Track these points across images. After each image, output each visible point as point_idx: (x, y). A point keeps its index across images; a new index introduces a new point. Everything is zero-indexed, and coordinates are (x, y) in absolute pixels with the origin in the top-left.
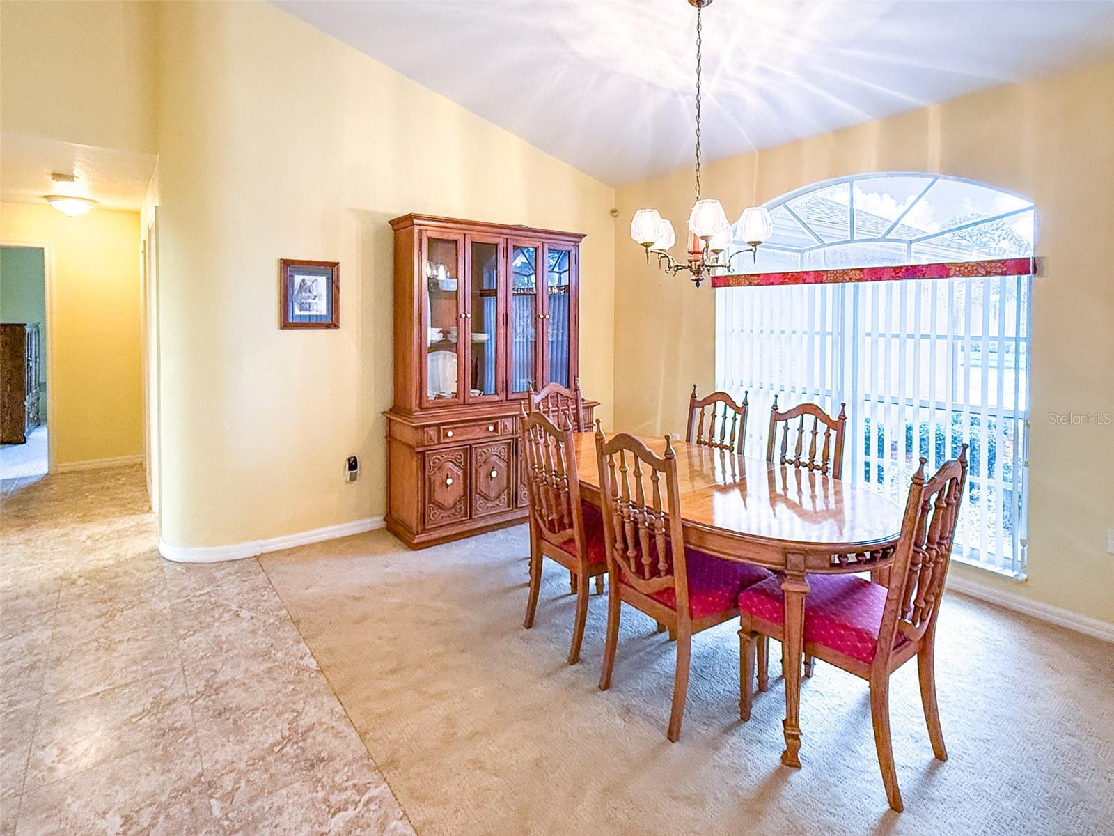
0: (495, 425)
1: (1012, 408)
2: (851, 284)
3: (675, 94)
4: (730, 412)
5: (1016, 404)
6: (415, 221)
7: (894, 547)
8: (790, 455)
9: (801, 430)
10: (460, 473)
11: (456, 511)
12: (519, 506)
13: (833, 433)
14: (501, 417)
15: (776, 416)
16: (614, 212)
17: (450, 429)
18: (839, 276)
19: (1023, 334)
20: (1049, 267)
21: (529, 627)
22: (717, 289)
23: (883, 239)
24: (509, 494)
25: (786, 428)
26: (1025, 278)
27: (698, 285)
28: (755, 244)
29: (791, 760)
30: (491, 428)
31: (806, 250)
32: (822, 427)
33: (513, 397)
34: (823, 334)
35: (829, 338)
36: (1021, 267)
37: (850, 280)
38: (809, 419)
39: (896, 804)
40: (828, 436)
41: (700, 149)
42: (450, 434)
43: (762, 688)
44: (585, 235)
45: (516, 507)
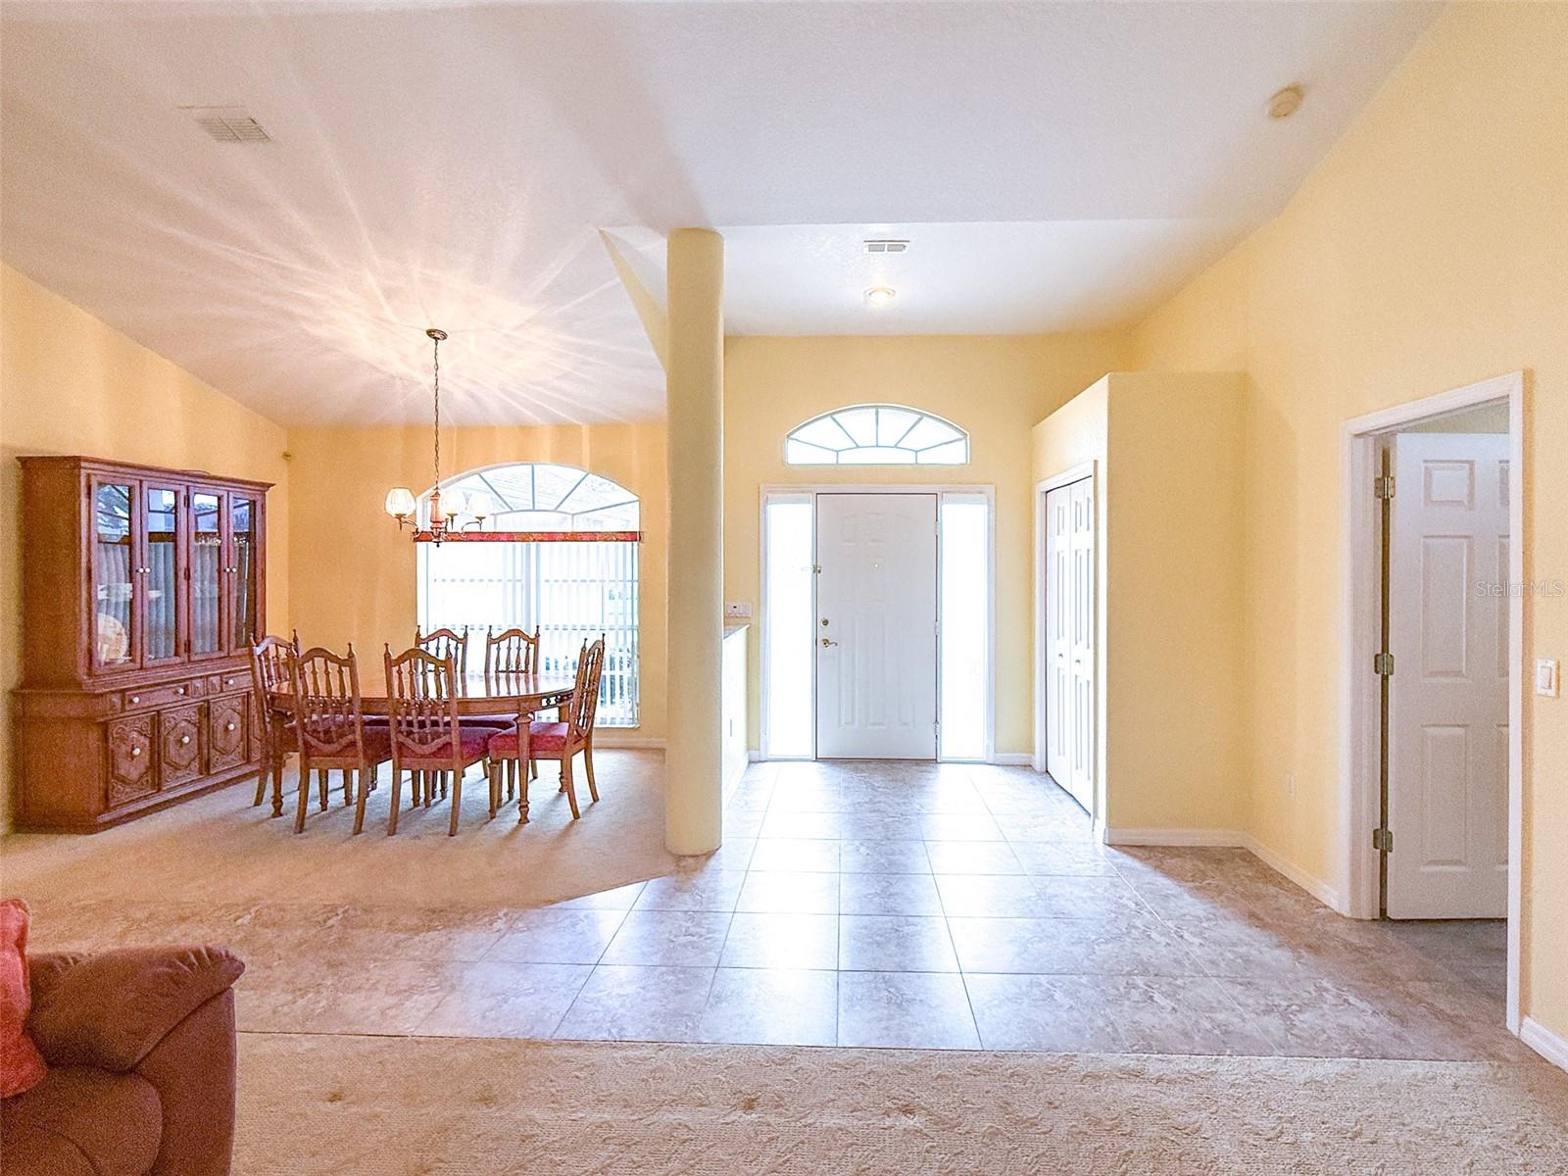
0: (186, 688)
1: (623, 624)
2: (535, 543)
3: (392, 377)
4: (453, 643)
5: (625, 622)
6: (83, 464)
7: (572, 694)
8: (503, 667)
9: (509, 648)
10: (147, 742)
11: (142, 784)
12: (212, 772)
13: (532, 646)
14: (191, 679)
15: (491, 641)
16: (286, 456)
17: (135, 695)
18: (525, 537)
19: (636, 578)
20: (645, 537)
21: (300, 832)
22: (419, 544)
23: (555, 510)
24: (201, 759)
25: (499, 649)
26: (635, 543)
27: (438, 546)
28: (481, 519)
29: (524, 820)
30: (182, 691)
31: (498, 514)
32: (524, 644)
33: (197, 658)
34: (515, 581)
35: (518, 585)
36: (633, 537)
37: (534, 540)
38: (515, 639)
39: (576, 815)
40: (528, 649)
41: (439, 445)
42: (136, 700)
43: (499, 807)
44: (273, 485)
45: (209, 774)
